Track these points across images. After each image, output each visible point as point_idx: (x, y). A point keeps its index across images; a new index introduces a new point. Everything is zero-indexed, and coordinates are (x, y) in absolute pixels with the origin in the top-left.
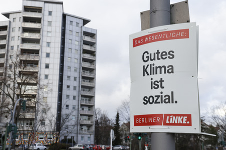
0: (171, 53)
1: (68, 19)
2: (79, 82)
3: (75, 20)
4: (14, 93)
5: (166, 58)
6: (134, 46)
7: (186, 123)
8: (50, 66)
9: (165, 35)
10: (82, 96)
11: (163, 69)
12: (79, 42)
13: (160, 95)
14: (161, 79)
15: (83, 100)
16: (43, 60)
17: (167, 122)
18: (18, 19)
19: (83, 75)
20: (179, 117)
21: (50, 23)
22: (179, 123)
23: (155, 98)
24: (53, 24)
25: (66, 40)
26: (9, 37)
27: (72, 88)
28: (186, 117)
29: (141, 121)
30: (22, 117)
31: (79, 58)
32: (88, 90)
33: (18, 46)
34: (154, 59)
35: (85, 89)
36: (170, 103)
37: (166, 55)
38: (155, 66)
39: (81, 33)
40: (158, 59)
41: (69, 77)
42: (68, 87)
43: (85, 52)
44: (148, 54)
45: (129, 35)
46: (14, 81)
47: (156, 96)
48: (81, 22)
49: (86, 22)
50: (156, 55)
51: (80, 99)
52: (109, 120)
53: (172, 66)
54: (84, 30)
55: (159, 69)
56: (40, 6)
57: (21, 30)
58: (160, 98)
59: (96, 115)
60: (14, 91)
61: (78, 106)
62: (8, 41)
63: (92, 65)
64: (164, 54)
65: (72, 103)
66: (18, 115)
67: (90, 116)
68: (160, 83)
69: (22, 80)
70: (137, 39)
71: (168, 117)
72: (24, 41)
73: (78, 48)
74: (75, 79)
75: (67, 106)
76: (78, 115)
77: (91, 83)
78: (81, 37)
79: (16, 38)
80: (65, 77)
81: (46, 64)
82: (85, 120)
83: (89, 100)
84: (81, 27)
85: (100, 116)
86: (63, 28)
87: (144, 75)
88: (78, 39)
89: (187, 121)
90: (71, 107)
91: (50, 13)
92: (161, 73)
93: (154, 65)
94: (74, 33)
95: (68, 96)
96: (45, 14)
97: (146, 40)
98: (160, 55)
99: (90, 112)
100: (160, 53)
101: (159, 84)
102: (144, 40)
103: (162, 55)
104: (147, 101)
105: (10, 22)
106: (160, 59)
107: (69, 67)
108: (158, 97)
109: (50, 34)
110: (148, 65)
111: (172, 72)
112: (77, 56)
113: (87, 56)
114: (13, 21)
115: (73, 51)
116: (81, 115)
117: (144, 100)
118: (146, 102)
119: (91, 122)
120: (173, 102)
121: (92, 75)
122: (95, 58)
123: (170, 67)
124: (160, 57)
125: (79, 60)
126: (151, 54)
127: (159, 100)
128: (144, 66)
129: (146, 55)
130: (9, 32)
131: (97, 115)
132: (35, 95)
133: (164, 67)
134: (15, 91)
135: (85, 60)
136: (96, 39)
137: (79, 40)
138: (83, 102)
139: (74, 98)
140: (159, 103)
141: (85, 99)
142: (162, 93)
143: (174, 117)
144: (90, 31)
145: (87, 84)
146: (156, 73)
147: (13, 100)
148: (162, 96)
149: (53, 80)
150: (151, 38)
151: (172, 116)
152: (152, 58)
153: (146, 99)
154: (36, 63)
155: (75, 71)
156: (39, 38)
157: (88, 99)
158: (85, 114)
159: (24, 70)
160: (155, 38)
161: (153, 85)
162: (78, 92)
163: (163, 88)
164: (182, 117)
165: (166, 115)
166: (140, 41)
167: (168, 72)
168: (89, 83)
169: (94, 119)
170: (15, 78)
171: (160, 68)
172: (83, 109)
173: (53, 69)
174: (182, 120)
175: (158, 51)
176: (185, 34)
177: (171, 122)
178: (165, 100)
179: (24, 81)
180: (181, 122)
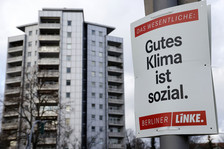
0: (178, 39)
1: (90, 28)
2: (106, 99)
3: (97, 29)
4: (32, 116)
5: (172, 45)
6: (136, 35)
7: (199, 121)
8: (72, 83)
9: (171, 19)
10: (110, 115)
11: (169, 59)
12: (104, 54)
13: (167, 89)
14: (168, 71)
15: (111, 120)
16: (64, 76)
17: (177, 122)
18: (34, 33)
19: (110, 91)
20: (191, 115)
21: (69, 34)
22: (191, 122)
23: (162, 94)
24: (73, 35)
25: (89, 53)
26: (25, 52)
27: (97, 106)
28: (199, 115)
29: (147, 124)
30: (41, 143)
31: (104, 72)
32: (116, 108)
33: (35, 62)
34: (159, 48)
35: (113, 107)
36: (179, 98)
37: (172, 42)
38: (160, 57)
39: (105, 43)
40: (164, 47)
41: (93, 94)
42: (93, 105)
43: (111, 64)
44: (152, 43)
45: (131, 24)
46: (31, 102)
47: (162, 92)
48: (105, 30)
49: (110, 30)
50: (161, 43)
51: (107, 119)
52: (143, 143)
53: (180, 55)
54: (108, 39)
55: (164, 60)
56: (58, 16)
57: (38, 44)
58: (167, 93)
59: (127, 137)
60: (31, 113)
61: (106, 127)
62: (25, 57)
63: (120, 79)
64: (170, 41)
65: (99, 124)
66: (37, 141)
67: (120, 139)
68: (166, 75)
69: (40, 100)
70: (139, 27)
71: (177, 116)
72: (42, 55)
73: (102, 60)
74: (101, 96)
75: (93, 128)
76: (106, 138)
77: (120, 100)
78: (105, 48)
79: (33, 54)
80: (89, 95)
81: (67, 80)
82: (115, 143)
83: (118, 120)
84: (105, 36)
85: (132, 139)
86: (85, 39)
87: (148, 69)
88: (102, 50)
89: (200, 120)
90: (97, 129)
91: (69, 23)
92: (167, 64)
93: (158, 55)
94: (97, 44)
95: (93, 116)
96: (64, 24)
97: (149, 26)
98: (165, 42)
99: (120, 133)
100: (165, 40)
101: (166, 77)
102: (146, 28)
103: (167, 43)
104: (152, 98)
105: (26, 36)
106: (165, 47)
107: (94, 83)
108: (165, 92)
109: (69, 47)
110: (152, 56)
111: (180, 61)
112: (102, 70)
113: (113, 69)
114: (30, 35)
115: (97, 64)
116: (110, 138)
117: (150, 97)
118: (151, 100)
119: (122, 146)
120: (182, 98)
121: (120, 90)
122: (123, 71)
123: (178, 56)
124: (165, 45)
125: (104, 74)
126: (155, 43)
127: (166, 96)
128: (148, 58)
129: (150, 44)
130: (25, 47)
131: (129, 138)
132: (56, 117)
133: (171, 56)
134: (33, 112)
135: (111, 74)
136: (122, 49)
137: (104, 51)
138: (112, 122)
139: (101, 118)
140: (166, 99)
141: (113, 118)
142: (169, 87)
143: (185, 115)
144: (115, 40)
145: (115, 101)
146: (162, 65)
147: (30, 123)
148: (169, 91)
149: (75, 98)
150: (155, 24)
151: (182, 114)
152: (157, 47)
153: (151, 96)
154: (56, 80)
155: (101, 86)
156: (58, 51)
157: (116, 118)
158: (114, 136)
159: (42, 89)
160: (158, 23)
161: (159, 79)
162: (104, 111)
163: (170, 81)
164: (194, 115)
165: (175, 114)
166: (143, 29)
167: (176, 62)
168: (117, 100)
169: (125, 142)
170: (32, 98)
171: (166, 57)
172: (111, 131)
173: (75, 86)
174: (195, 118)
175: (163, 38)
176: (193, 15)
177: (181, 122)
178: (173, 95)
179: (42, 101)
180: (194, 121)
